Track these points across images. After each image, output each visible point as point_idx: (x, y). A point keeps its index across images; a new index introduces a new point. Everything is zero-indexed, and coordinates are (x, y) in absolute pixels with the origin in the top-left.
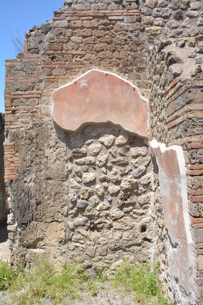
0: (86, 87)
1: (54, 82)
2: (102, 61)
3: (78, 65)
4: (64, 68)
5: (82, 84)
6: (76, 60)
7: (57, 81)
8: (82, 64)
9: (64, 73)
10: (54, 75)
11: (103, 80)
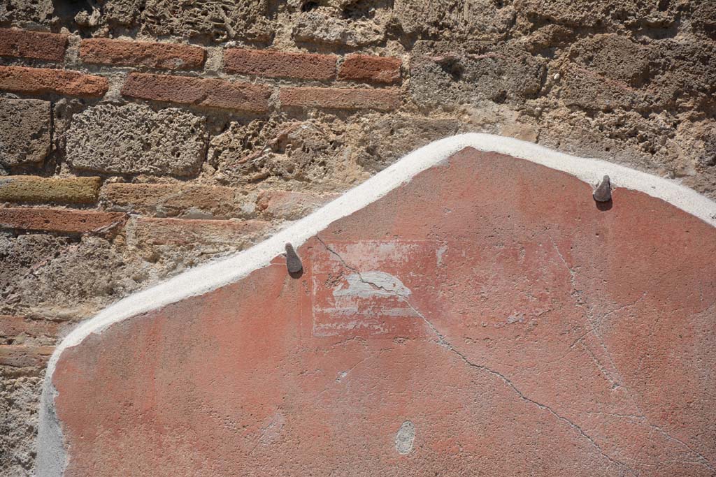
0: (395, 312)
1: (76, 238)
2: (562, 55)
3: (328, 82)
4: (186, 107)
5: (353, 279)
6: (305, 31)
7: (105, 228)
8: (362, 73)
9: (187, 158)
10: (80, 171)
11: (567, 246)
